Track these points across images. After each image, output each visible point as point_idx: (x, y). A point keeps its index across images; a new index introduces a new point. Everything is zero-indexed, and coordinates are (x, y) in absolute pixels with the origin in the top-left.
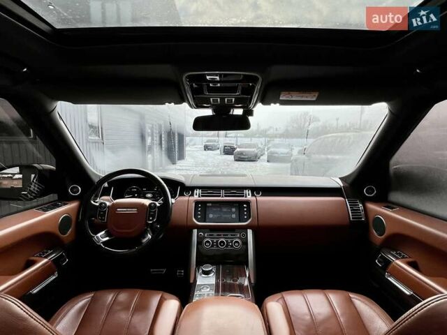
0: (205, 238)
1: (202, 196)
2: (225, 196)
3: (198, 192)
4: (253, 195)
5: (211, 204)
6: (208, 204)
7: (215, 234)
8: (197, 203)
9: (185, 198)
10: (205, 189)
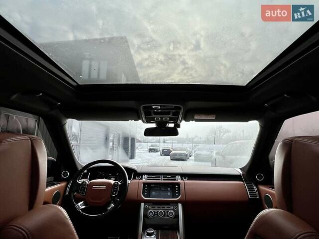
0: (149, 209)
1: (148, 179)
2: (164, 180)
3: (145, 177)
4: (182, 179)
5: (153, 185)
6: (152, 185)
7: (156, 207)
8: (145, 184)
9: (137, 181)
10: (150, 174)
